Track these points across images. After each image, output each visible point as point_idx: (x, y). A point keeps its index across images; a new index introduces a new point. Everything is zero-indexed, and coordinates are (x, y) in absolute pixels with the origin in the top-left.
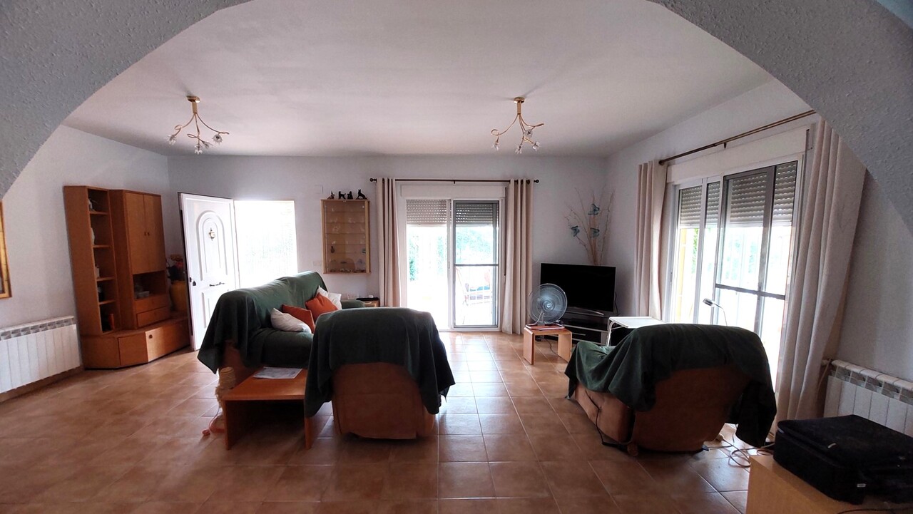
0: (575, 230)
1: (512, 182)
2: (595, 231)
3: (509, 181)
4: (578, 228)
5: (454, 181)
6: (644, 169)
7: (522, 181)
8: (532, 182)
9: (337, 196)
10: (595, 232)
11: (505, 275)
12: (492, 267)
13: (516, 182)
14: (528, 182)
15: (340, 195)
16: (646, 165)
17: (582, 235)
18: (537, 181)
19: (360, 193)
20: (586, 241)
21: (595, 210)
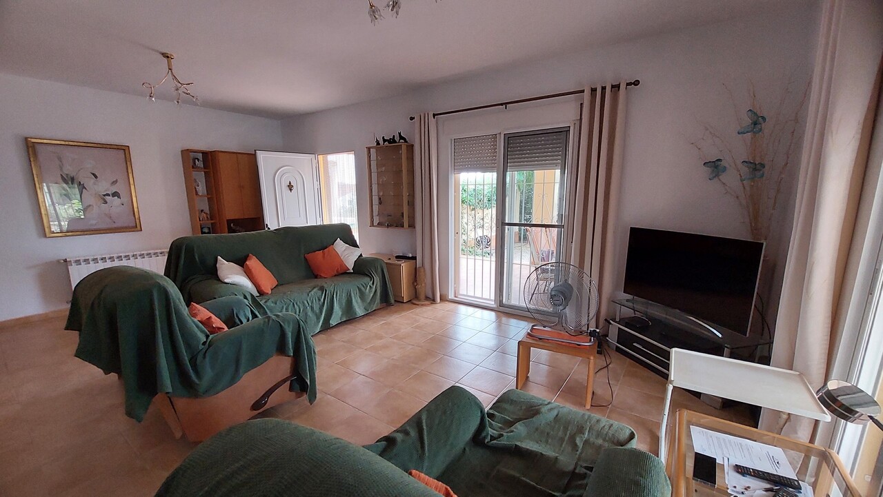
0: (715, 167)
1: (587, 94)
2: (755, 167)
3: (584, 91)
4: (723, 163)
5: (506, 104)
7: (604, 88)
8: (623, 87)
9: (381, 142)
10: (755, 169)
11: (572, 241)
12: (556, 229)
13: (594, 90)
14: (615, 87)
15: (385, 141)
17: (731, 178)
18: (636, 83)
19: (401, 138)
20: (737, 188)
21: (757, 122)
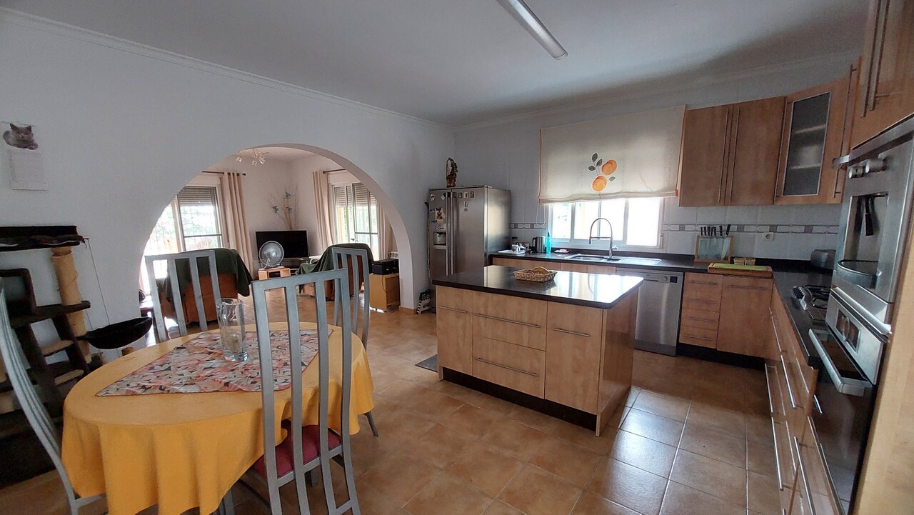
0: (275, 208)
1: (226, 174)
3: (223, 173)
4: (277, 207)
6: (315, 174)
7: (234, 174)
8: (241, 175)
10: (289, 210)
11: (228, 241)
12: (216, 237)
13: (229, 174)
14: (238, 175)
16: (316, 173)
17: (280, 212)
18: (244, 174)
20: (284, 216)
21: (288, 195)
